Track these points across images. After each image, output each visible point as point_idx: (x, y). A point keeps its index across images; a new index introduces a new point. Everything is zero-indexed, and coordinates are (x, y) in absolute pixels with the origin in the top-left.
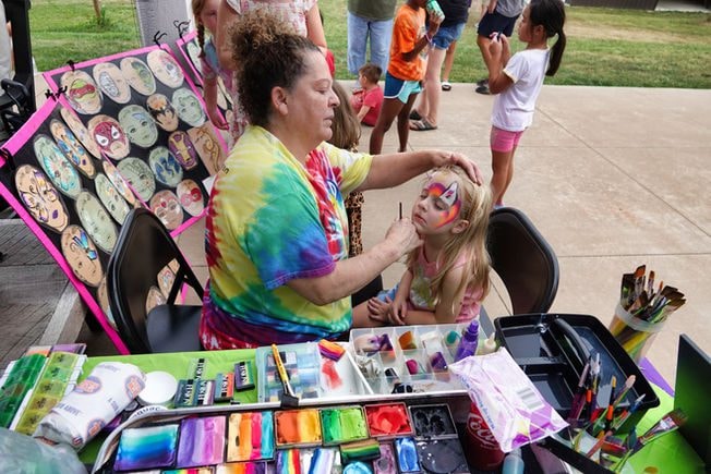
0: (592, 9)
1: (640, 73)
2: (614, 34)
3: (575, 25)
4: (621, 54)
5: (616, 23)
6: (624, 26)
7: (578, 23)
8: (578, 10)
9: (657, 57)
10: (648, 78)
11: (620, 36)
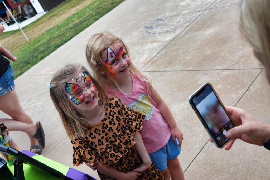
0: (59, 6)
1: (85, 23)
2: (73, 11)
3: (54, 19)
4: (78, 19)
5: (72, 5)
6: (76, 4)
7: (55, 17)
8: (54, 11)
9: (92, 9)
10: (89, 22)
11: (77, 10)
